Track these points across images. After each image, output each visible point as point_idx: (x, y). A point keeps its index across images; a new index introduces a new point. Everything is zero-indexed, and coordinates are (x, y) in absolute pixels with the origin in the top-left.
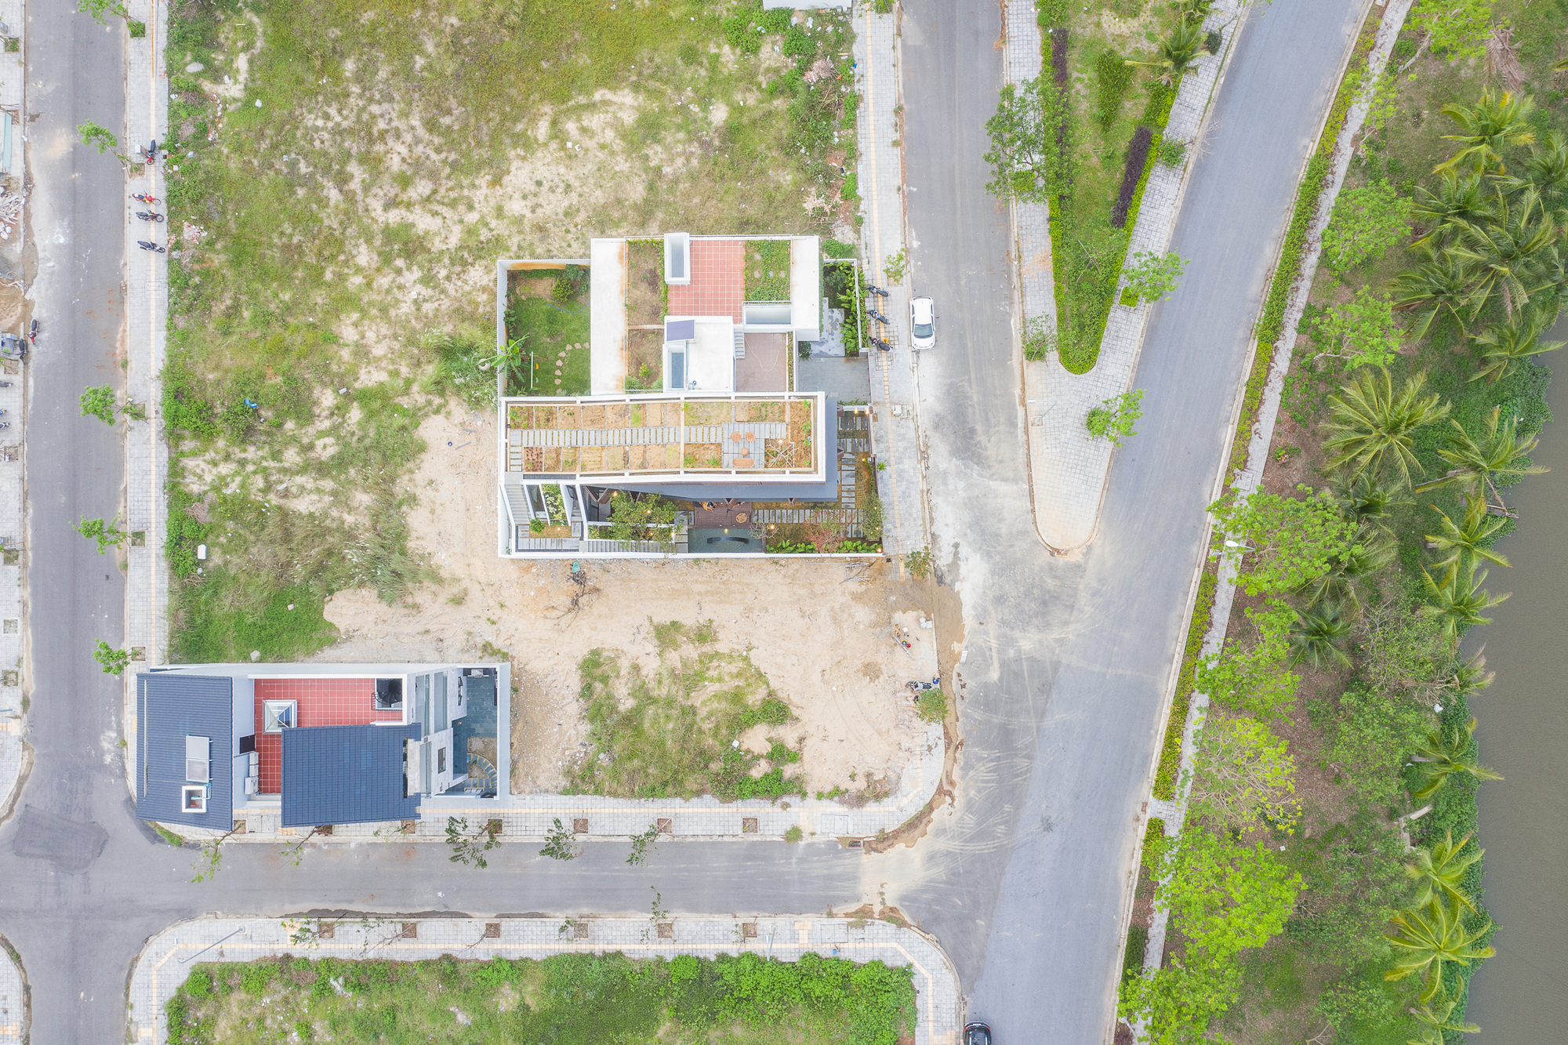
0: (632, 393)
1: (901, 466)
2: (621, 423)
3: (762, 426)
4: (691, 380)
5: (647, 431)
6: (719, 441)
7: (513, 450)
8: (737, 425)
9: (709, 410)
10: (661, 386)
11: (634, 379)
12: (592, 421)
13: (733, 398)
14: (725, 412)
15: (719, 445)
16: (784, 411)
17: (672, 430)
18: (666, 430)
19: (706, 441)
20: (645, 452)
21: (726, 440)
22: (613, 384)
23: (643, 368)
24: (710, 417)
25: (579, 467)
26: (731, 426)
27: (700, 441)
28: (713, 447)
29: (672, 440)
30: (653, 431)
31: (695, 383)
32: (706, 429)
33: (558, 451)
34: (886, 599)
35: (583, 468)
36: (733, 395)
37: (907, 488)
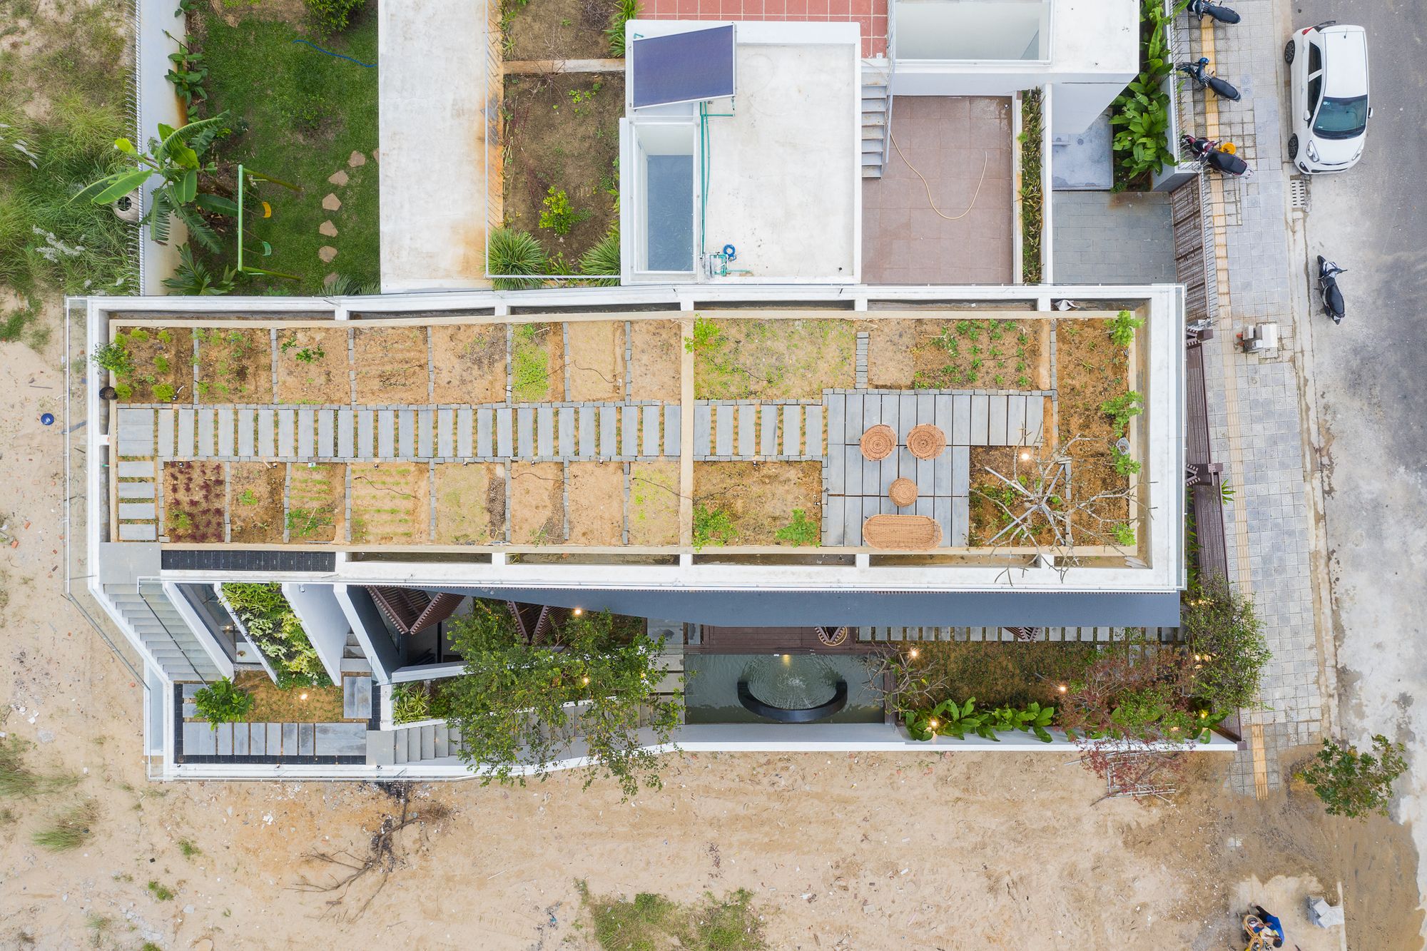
0: (515, 286)
1: (1260, 489)
2: (478, 388)
3: (962, 401)
4: (715, 242)
5: (566, 415)
6: (814, 451)
7: (127, 469)
8: (873, 401)
9: (780, 346)
10: (613, 264)
11: (524, 239)
12: (385, 379)
13: (861, 306)
14: (832, 353)
15: (814, 467)
16: (1035, 352)
17: (651, 415)
18: (631, 414)
19: (769, 450)
20: (560, 485)
21: (836, 452)
22: (451, 254)
23: (556, 202)
24: (781, 370)
25: (342, 529)
26: (855, 404)
27: (748, 452)
28: (792, 474)
29: (651, 446)
30: (586, 416)
31: (729, 253)
32: (769, 413)
33: (275, 477)
34: (1216, 846)
35: (358, 532)
36: (861, 295)
37: (1276, 548)
